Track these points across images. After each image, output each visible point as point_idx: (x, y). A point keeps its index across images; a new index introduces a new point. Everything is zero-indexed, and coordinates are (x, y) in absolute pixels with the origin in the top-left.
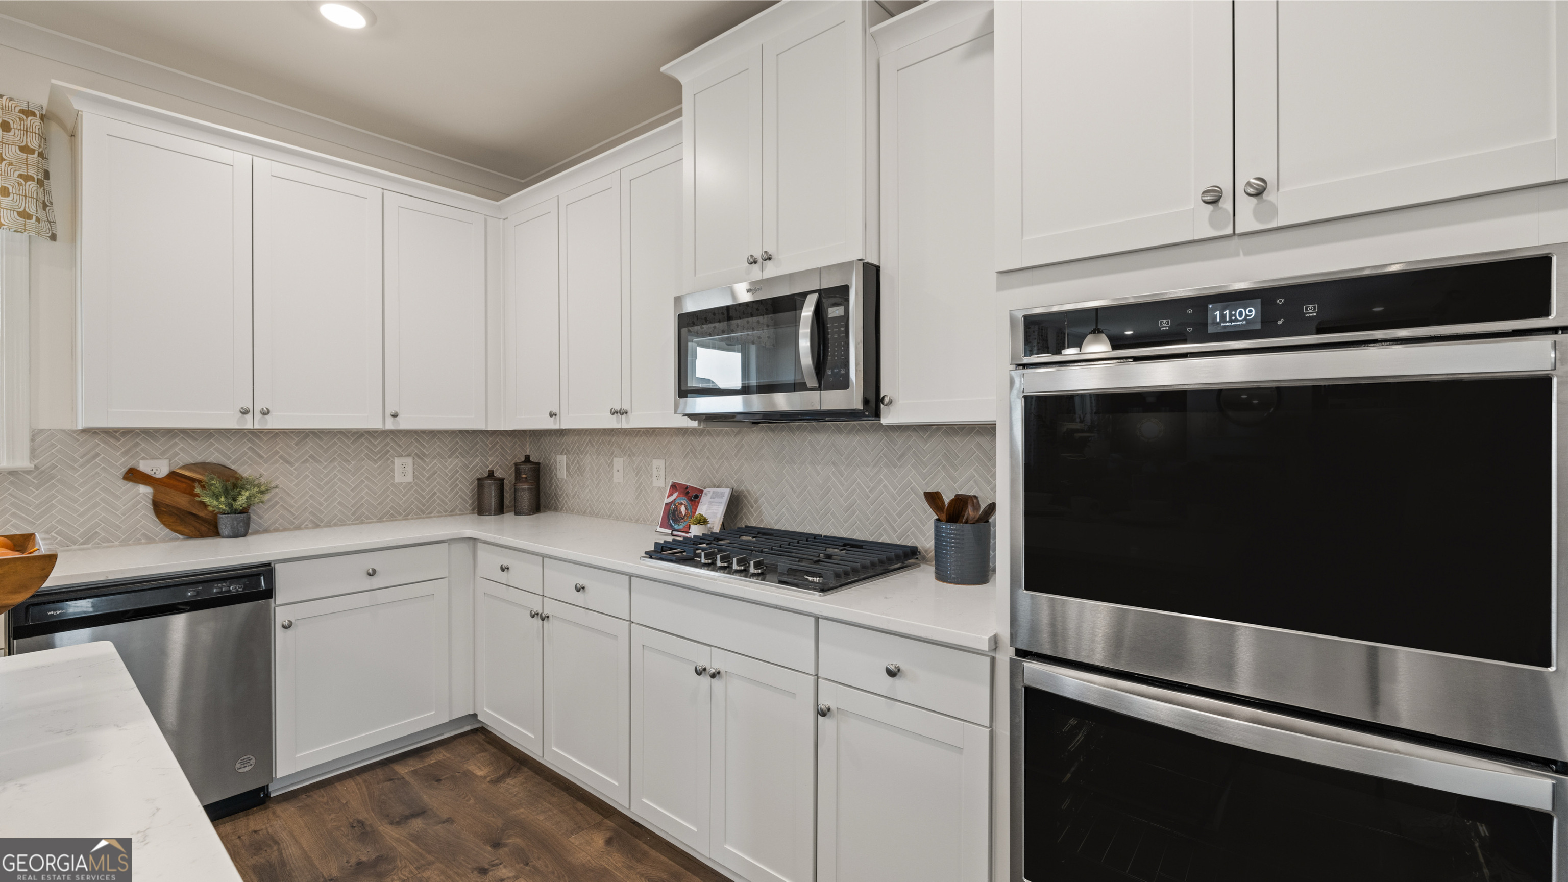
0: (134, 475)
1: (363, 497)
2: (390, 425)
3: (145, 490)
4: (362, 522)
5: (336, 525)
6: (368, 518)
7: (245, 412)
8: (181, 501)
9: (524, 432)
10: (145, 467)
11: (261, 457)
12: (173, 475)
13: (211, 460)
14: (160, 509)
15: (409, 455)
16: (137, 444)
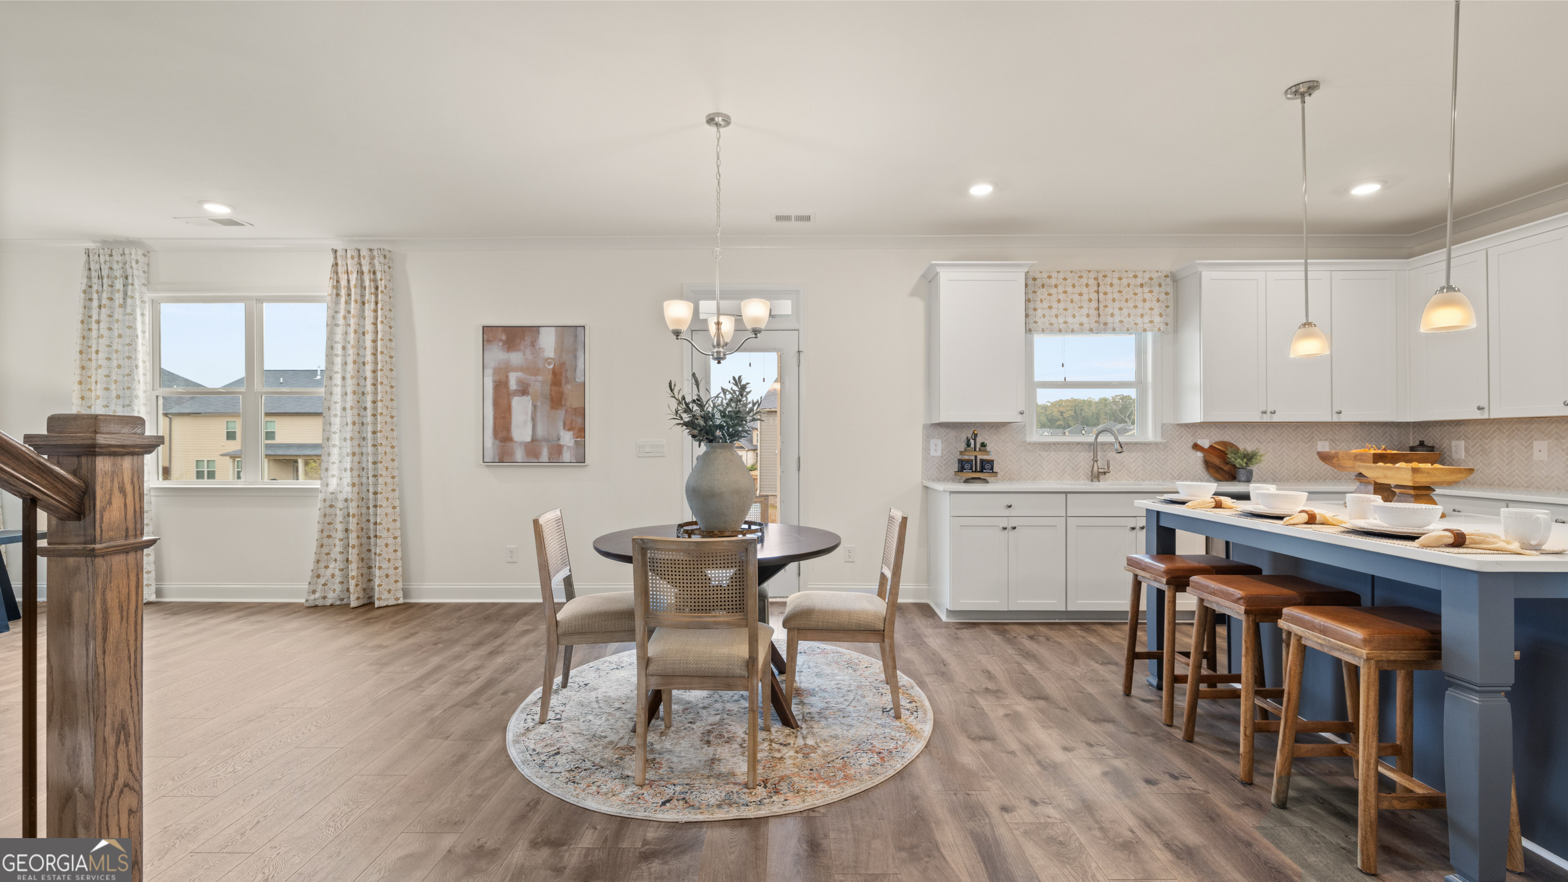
0: (1196, 447)
1: (1299, 466)
2: (1336, 419)
3: (1200, 454)
4: (1299, 481)
5: (1284, 481)
6: (1302, 479)
7: (1264, 412)
8: (1216, 461)
9: (1408, 423)
10: (1200, 442)
11: (1247, 439)
12: (1211, 447)
13: (1225, 440)
14: (1208, 465)
15: (1326, 440)
16: (1197, 431)
